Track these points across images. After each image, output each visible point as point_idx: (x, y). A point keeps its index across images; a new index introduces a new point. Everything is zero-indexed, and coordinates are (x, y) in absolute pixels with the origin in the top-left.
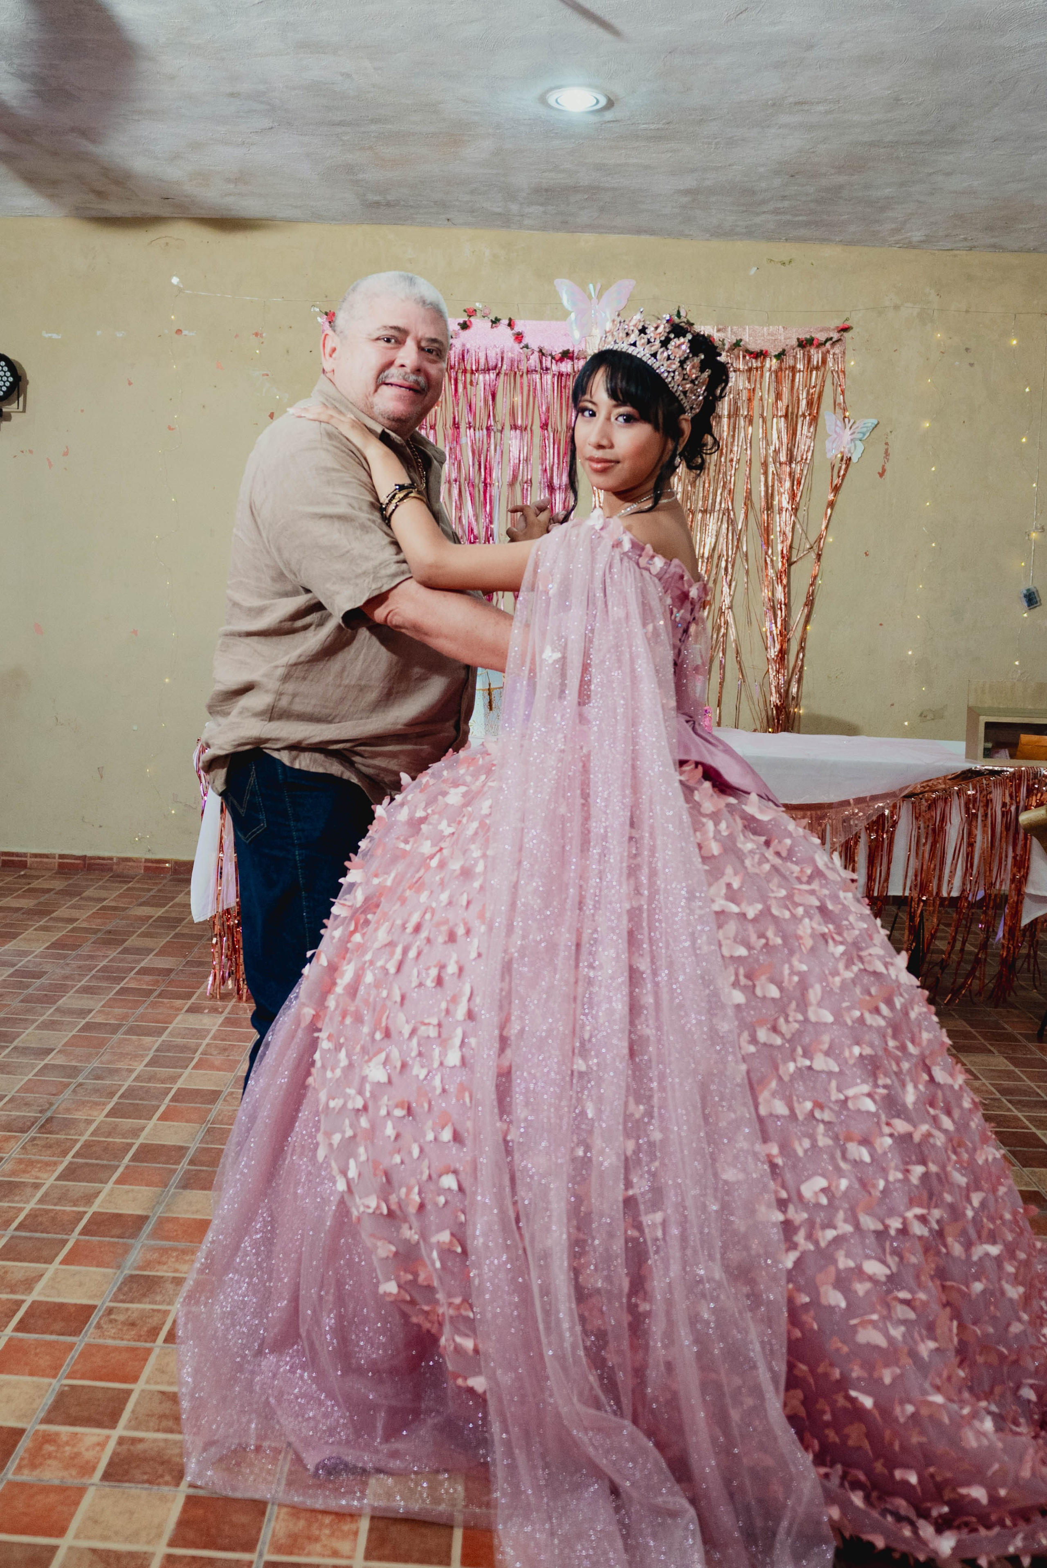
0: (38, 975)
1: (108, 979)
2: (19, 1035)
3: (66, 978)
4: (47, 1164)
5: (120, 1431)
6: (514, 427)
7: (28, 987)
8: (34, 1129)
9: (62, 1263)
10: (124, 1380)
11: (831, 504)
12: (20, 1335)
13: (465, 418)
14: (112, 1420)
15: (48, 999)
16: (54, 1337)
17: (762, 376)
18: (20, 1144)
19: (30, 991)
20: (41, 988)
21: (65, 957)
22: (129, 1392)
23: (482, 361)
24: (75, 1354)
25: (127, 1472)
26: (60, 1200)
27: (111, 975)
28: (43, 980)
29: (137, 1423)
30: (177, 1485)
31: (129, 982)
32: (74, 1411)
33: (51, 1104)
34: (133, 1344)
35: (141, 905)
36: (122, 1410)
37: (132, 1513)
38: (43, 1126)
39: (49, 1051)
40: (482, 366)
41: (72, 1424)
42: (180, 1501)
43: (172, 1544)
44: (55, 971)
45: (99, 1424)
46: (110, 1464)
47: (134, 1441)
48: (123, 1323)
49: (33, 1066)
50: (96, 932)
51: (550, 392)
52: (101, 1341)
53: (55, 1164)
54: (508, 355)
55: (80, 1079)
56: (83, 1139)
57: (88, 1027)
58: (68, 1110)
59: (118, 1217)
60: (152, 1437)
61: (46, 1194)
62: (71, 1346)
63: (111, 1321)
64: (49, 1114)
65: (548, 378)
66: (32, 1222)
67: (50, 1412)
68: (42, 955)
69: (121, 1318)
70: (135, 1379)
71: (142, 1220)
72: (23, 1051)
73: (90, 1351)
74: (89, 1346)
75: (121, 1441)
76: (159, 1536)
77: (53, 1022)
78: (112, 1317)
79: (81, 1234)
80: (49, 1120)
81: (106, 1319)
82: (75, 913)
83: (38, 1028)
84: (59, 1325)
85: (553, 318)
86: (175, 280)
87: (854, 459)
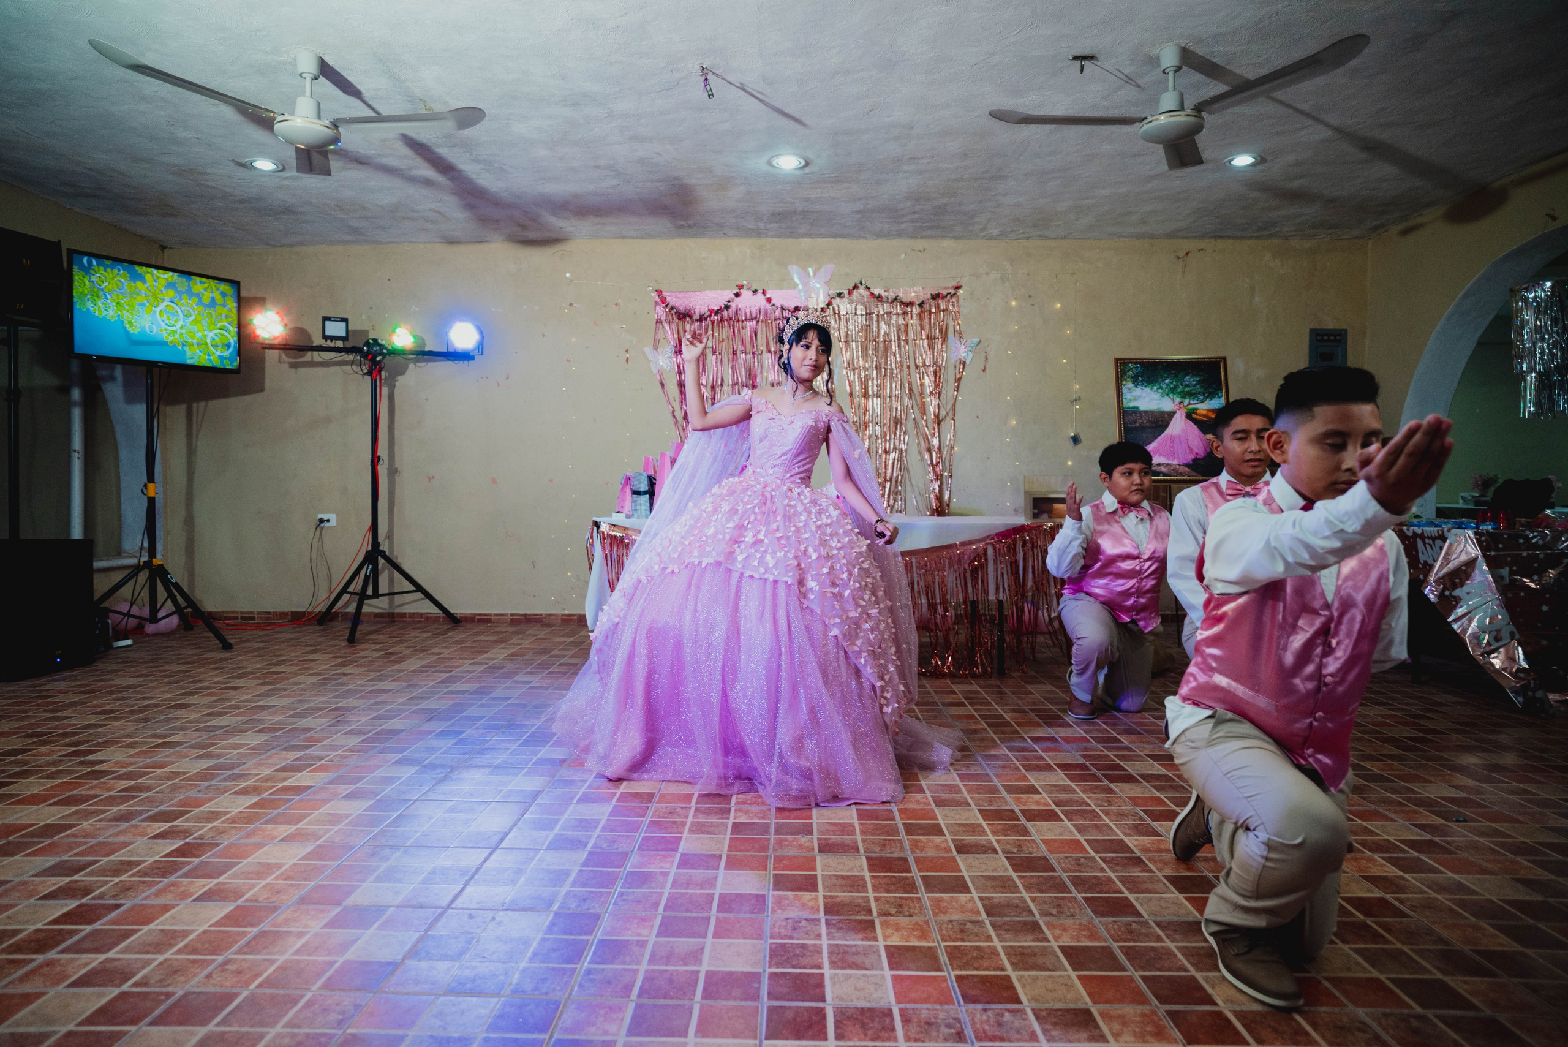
11: (957, 390)
13: (740, 348)
17: (911, 318)
23: (748, 315)
54: (763, 311)
85: (788, 288)
86: (568, 275)
87: (968, 362)
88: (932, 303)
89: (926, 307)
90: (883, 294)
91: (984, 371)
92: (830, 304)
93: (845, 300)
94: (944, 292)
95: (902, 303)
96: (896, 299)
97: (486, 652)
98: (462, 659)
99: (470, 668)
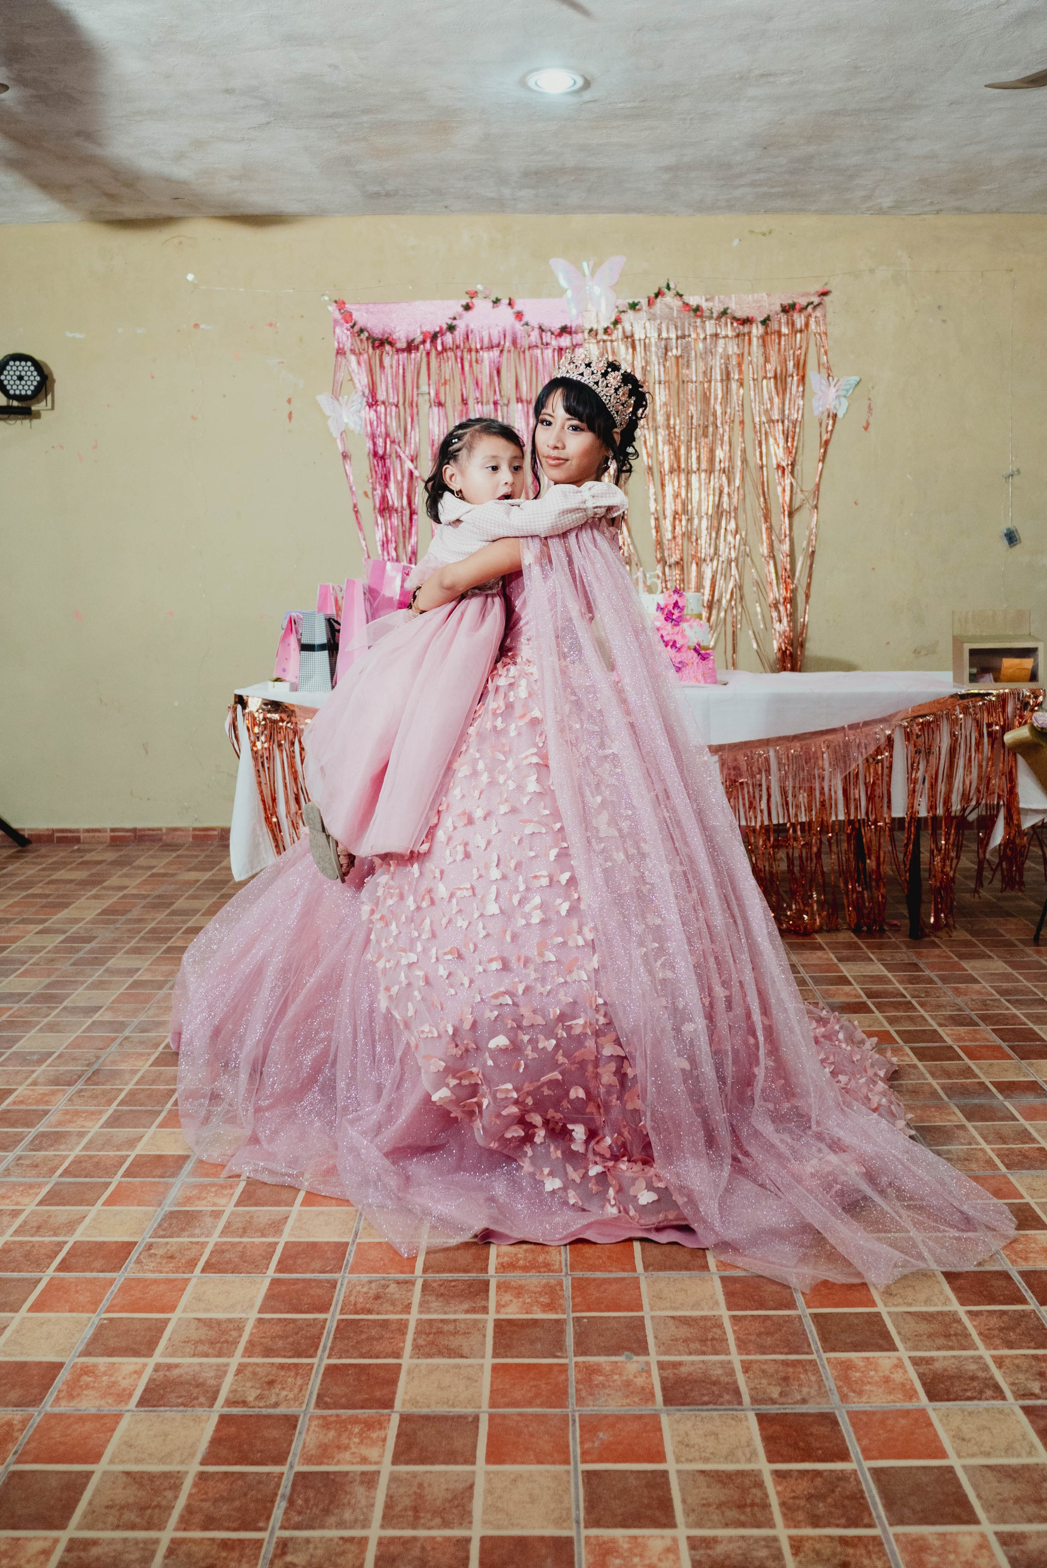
0: (89, 939)
2: (68, 996)
3: (116, 941)
4: (93, 1112)
5: (158, 1357)
6: (519, 400)
7: (78, 950)
8: (81, 1081)
9: (105, 1204)
10: (162, 1310)
11: (822, 459)
12: (62, 1275)
14: (148, 1349)
15: (97, 961)
16: (94, 1275)
17: (750, 341)
18: (68, 1095)
19: (80, 954)
20: (91, 951)
21: (114, 922)
22: (166, 1321)
23: (486, 340)
24: (114, 1288)
25: (162, 1396)
26: (104, 1145)
27: (159, 935)
28: (93, 944)
29: (173, 1348)
30: (212, 1404)
32: (112, 1342)
33: (98, 1058)
34: (171, 1275)
35: (190, 870)
36: (159, 1338)
37: (167, 1431)
38: (89, 1079)
39: (97, 1009)
40: (486, 344)
41: (110, 1355)
42: (214, 1420)
43: (204, 1462)
44: (104, 934)
45: (136, 1354)
46: (147, 1390)
47: (169, 1367)
48: (162, 1257)
49: (82, 1024)
50: (145, 897)
52: (141, 1275)
53: (101, 1112)
54: (510, 333)
55: (127, 1033)
56: (127, 1088)
57: (135, 984)
58: (114, 1063)
59: (159, 1158)
60: (188, 1362)
61: (91, 1142)
62: (111, 1281)
63: (150, 1256)
64: (95, 1067)
66: (77, 1168)
67: (88, 1344)
68: (94, 922)
69: (161, 1252)
70: (173, 1309)
71: (183, 1159)
72: (73, 1010)
73: (128, 1285)
74: (129, 1279)
75: (157, 1367)
76: (193, 1454)
77: (102, 982)
78: (152, 1251)
79: (123, 1176)
80: (96, 1072)
81: (145, 1254)
82: (126, 881)
83: (88, 988)
84: (100, 1262)
85: (551, 295)
86: (190, 277)
87: (840, 415)
88: (784, 318)
89: (774, 326)
90: (705, 305)
91: (866, 428)
92: (617, 322)
93: (643, 314)
94: (803, 302)
95: (735, 319)
96: (724, 313)
97: (66, 905)
98: (23, 921)
99: (37, 942)
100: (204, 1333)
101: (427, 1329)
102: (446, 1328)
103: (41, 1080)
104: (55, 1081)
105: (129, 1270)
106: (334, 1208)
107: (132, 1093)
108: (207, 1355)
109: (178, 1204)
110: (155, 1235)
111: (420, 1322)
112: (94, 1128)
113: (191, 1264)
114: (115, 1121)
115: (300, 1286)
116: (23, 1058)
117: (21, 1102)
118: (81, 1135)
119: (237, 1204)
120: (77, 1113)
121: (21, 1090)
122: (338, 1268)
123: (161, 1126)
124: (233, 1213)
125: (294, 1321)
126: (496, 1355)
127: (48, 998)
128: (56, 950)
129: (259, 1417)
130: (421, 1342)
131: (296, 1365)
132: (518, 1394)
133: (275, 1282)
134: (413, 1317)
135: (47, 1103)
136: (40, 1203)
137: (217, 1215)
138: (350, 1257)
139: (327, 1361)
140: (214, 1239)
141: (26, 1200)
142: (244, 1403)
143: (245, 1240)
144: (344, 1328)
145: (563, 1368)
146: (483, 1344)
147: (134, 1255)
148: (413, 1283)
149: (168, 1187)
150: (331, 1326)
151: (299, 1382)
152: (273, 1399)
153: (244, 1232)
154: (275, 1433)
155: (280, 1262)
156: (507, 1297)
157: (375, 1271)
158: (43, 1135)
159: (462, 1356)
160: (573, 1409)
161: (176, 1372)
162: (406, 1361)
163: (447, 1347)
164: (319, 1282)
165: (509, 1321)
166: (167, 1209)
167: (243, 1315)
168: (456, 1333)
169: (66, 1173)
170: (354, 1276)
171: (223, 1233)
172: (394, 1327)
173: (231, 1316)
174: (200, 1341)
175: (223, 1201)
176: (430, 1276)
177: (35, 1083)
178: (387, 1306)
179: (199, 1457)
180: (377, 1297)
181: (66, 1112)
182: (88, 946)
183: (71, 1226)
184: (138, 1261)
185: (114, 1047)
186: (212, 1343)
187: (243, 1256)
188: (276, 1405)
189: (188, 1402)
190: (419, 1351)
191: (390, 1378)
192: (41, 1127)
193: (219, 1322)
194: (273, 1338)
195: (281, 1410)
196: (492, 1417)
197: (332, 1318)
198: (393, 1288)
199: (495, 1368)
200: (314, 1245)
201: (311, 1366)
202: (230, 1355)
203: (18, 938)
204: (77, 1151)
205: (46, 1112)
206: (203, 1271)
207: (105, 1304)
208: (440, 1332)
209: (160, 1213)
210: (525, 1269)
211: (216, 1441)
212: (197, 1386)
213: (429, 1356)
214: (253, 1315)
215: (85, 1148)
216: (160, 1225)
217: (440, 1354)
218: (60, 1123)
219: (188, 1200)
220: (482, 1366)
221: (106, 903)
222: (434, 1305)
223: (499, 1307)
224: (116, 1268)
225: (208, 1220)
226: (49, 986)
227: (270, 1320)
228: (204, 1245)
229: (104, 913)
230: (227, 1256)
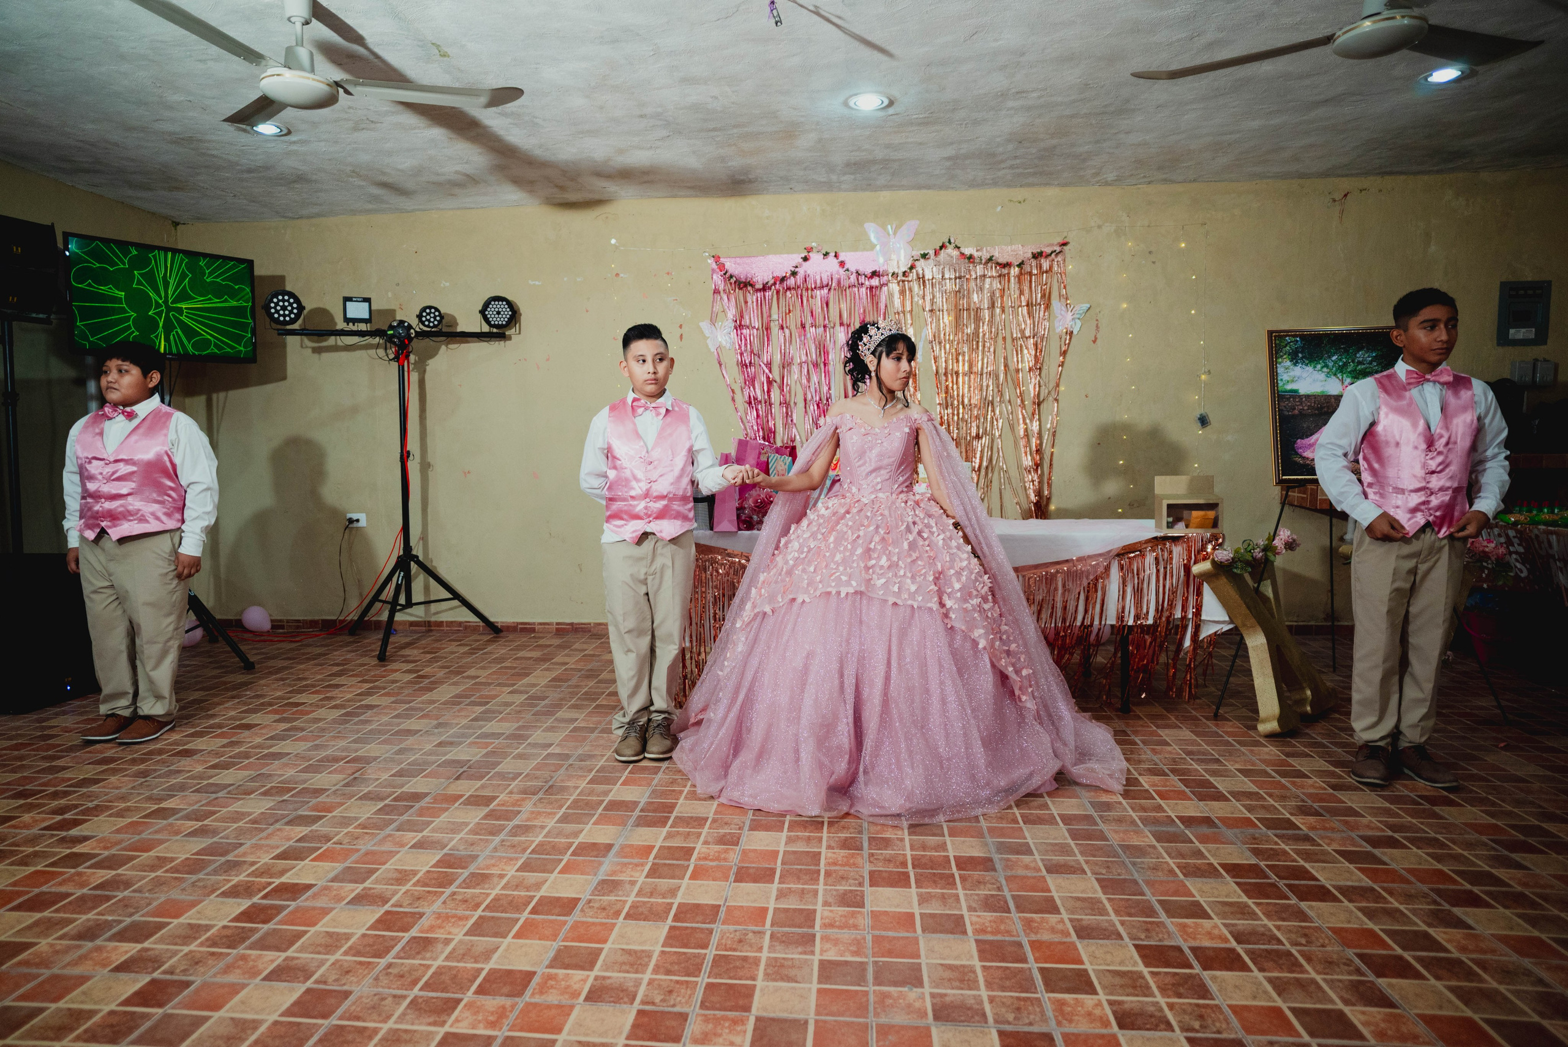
0: (543, 699)
1: (587, 699)
2: (531, 735)
3: (561, 699)
4: (550, 814)
5: (596, 972)
6: (842, 324)
7: (536, 706)
8: (541, 793)
9: (560, 872)
10: (598, 943)
11: (1062, 365)
12: (533, 916)
13: (809, 321)
14: (590, 965)
15: (549, 713)
16: (554, 917)
17: (1009, 281)
18: (533, 801)
19: (538, 708)
20: (545, 706)
21: (560, 687)
22: (601, 949)
23: (818, 282)
24: (567, 927)
25: (600, 997)
26: (558, 835)
27: (590, 697)
28: (546, 701)
29: (606, 967)
30: (632, 1003)
31: (602, 701)
32: (566, 961)
33: (552, 778)
34: (604, 921)
36: (597, 960)
37: (603, 1020)
38: (546, 792)
39: (551, 745)
40: (818, 284)
41: (565, 968)
42: (634, 1013)
43: (627, 1038)
44: (554, 695)
45: (582, 968)
46: (589, 992)
47: (604, 978)
48: (597, 909)
49: (540, 754)
50: (580, 670)
51: (865, 300)
52: (584, 919)
53: (555, 814)
54: (836, 277)
55: (570, 762)
56: (572, 798)
57: (575, 729)
58: (562, 781)
59: (594, 845)
60: (616, 976)
61: (549, 832)
62: (565, 923)
63: (590, 908)
64: (550, 783)
65: (863, 290)
66: (540, 849)
67: (551, 961)
68: (546, 687)
69: (597, 905)
70: (605, 941)
71: (609, 847)
72: (534, 745)
73: (576, 925)
74: (576, 922)
75: (596, 978)
76: (620, 1033)
77: (552, 728)
78: (591, 905)
79: (571, 855)
80: (551, 787)
81: (587, 907)
82: (567, 660)
83: (544, 731)
84: (557, 910)
85: (865, 249)
86: (613, 241)
87: (1075, 333)
88: (1034, 262)
89: (1027, 267)
90: (976, 254)
91: (1094, 342)
92: (913, 267)
93: (931, 262)
94: (1048, 250)
95: (998, 264)
96: (990, 260)
97: (527, 675)
98: (499, 685)
99: (509, 698)
100: (625, 958)
101: (773, 963)
102: (786, 963)
103: (515, 790)
104: (524, 792)
105: (576, 916)
106: (711, 882)
107: (575, 801)
108: (628, 972)
109: (608, 875)
110: (592, 894)
111: (768, 958)
112: (551, 823)
113: (617, 914)
114: (564, 819)
115: (688, 931)
116: (502, 776)
117: (503, 805)
118: (543, 827)
119: (647, 877)
120: (539, 813)
121: (502, 797)
122: (713, 921)
123: (594, 824)
124: (644, 883)
125: (685, 953)
126: (820, 982)
127: (518, 737)
128: (522, 705)
129: (662, 1012)
130: (769, 971)
131: (687, 982)
132: (834, 1008)
133: (672, 928)
134: (765, 955)
135: (519, 806)
136: (517, 871)
137: (633, 883)
138: (722, 914)
139: (707, 980)
140: (631, 899)
141: (509, 868)
142: (653, 1004)
143: (652, 900)
144: (718, 960)
145: (866, 993)
146: (811, 974)
147: (580, 906)
148: (764, 933)
149: (600, 864)
150: (709, 959)
151: (689, 992)
152: (672, 1002)
153: (651, 895)
154: (674, 1023)
155: (675, 915)
156: (828, 946)
157: (739, 924)
158: (518, 826)
159: (796, 982)
160: (872, 1020)
161: (608, 982)
162: (760, 983)
163: (787, 976)
164: (702, 929)
165: (829, 962)
166: (600, 878)
167: (651, 948)
168: (793, 967)
169: (533, 852)
170: (725, 927)
171: (637, 895)
172: (751, 961)
173: (644, 948)
174: (624, 963)
175: (637, 874)
176: (775, 929)
177: (511, 793)
178: (747, 947)
179: (624, 1035)
180: (740, 941)
181: (533, 812)
182: (543, 703)
183: (538, 886)
184: (582, 910)
185: (562, 771)
186: (632, 965)
187: (650, 910)
188: (674, 1006)
189: (617, 1000)
190: (768, 976)
191: (749, 992)
192: (516, 822)
193: (636, 952)
194: (671, 964)
195: (677, 1009)
196: (816, 1021)
197: (710, 953)
198: (751, 935)
199: (819, 991)
200: (698, 906)
201: (697, 983)
202: (643, 972)
203: (496, 696)
204: (540, 838)
205: (519, 812)
206: (625, 919)
207: (561, 936)
208: (782, 966)
209: (595, 880)
210: (840, 927)
211: (635, 1026)
212: (622, 991)
213: (775, 980)
214: (658, 949)
215: (545, 836)
216: (596, 888)
217: (782, 979)
218: (528, 820)
219: (614, 873)
220: (810, 989)
221: (554, 674)
222: (778, 948)
223: (822, 951)
224: (568, 914)
225: (627, 886)
226: (518, 728)
227: (669, 952)
228: (625, 902)
229: (553, 680)
230: (640, 910)
